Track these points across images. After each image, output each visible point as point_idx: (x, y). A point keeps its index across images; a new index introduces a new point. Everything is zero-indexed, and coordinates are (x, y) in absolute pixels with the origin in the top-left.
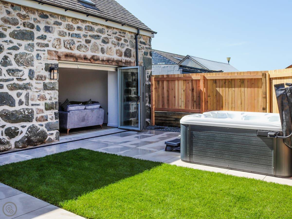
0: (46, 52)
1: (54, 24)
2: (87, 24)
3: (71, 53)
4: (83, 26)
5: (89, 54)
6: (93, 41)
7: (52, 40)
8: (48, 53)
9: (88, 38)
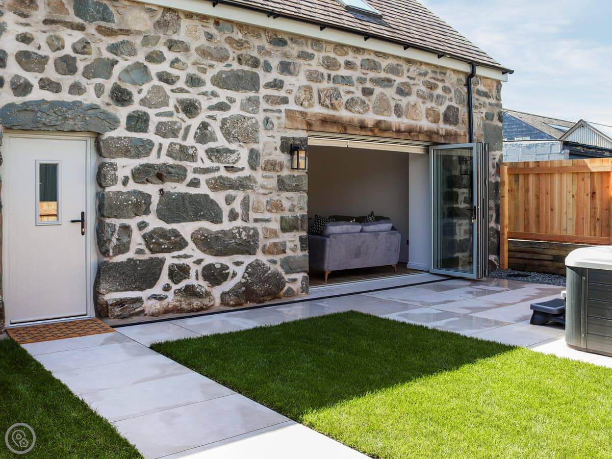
0: (283, 115)
1: (298, 56)
2: (366, 56)
3: (334, 116)
4: (358, 60)
5: (370, 118)
6: (378, 90)
7: (295, 89)
8: (287, 116)
9: (368, 85)
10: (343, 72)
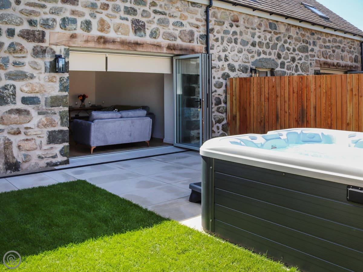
10: (328, 44)
